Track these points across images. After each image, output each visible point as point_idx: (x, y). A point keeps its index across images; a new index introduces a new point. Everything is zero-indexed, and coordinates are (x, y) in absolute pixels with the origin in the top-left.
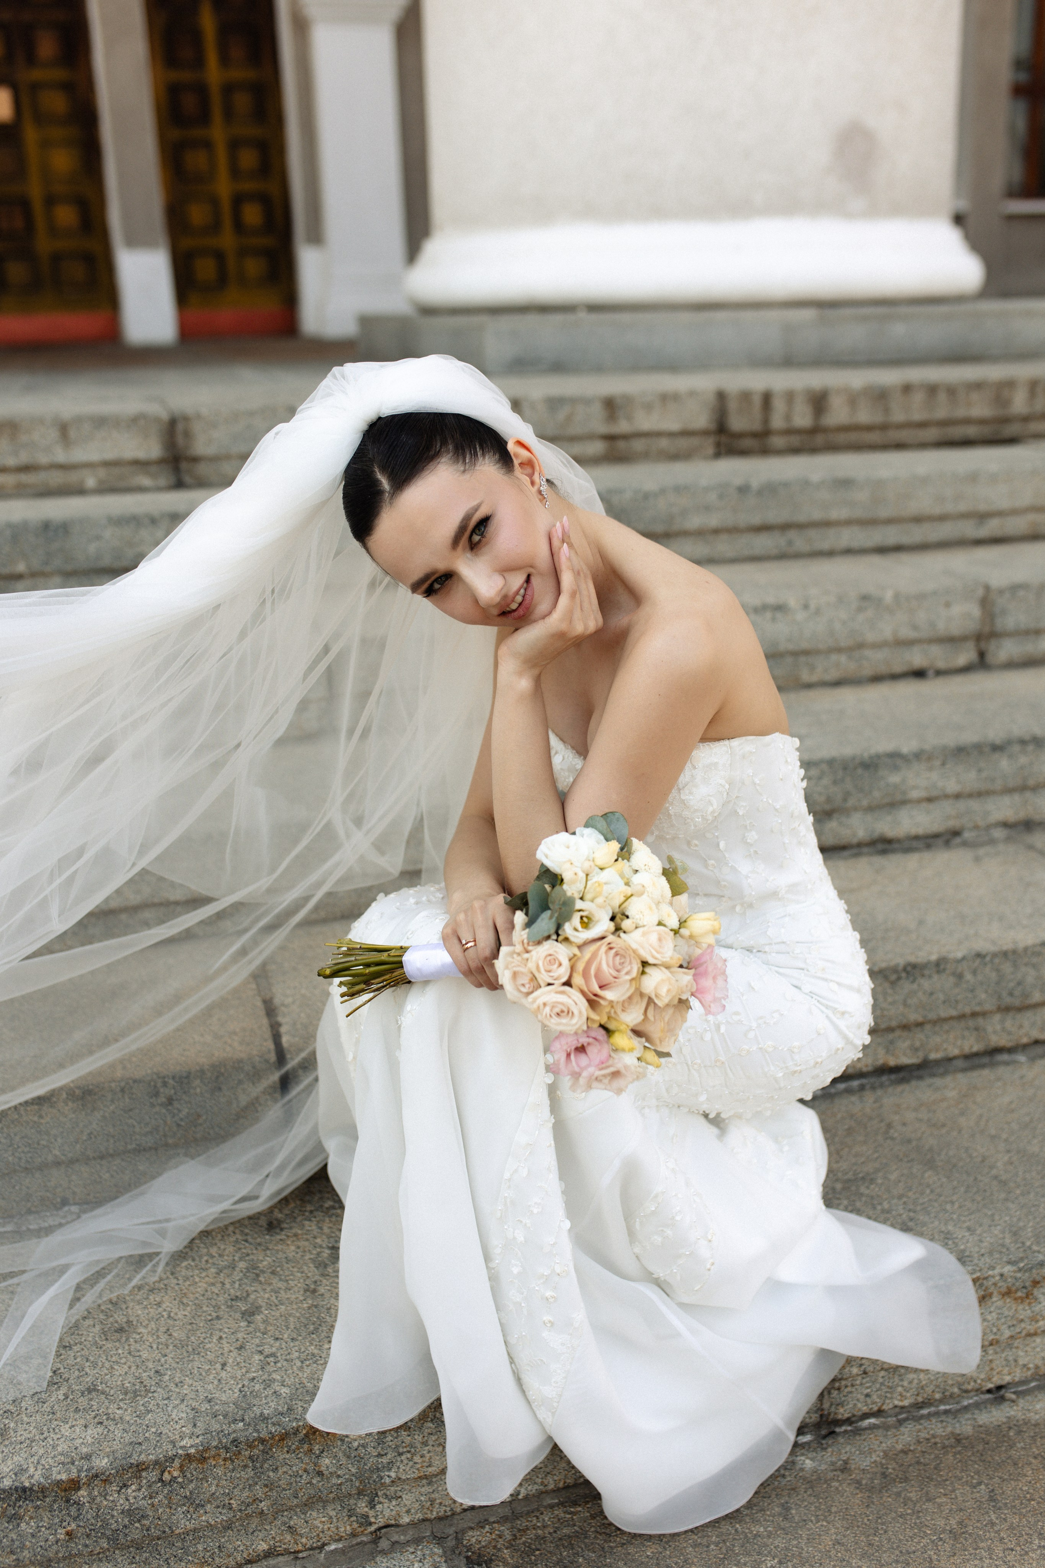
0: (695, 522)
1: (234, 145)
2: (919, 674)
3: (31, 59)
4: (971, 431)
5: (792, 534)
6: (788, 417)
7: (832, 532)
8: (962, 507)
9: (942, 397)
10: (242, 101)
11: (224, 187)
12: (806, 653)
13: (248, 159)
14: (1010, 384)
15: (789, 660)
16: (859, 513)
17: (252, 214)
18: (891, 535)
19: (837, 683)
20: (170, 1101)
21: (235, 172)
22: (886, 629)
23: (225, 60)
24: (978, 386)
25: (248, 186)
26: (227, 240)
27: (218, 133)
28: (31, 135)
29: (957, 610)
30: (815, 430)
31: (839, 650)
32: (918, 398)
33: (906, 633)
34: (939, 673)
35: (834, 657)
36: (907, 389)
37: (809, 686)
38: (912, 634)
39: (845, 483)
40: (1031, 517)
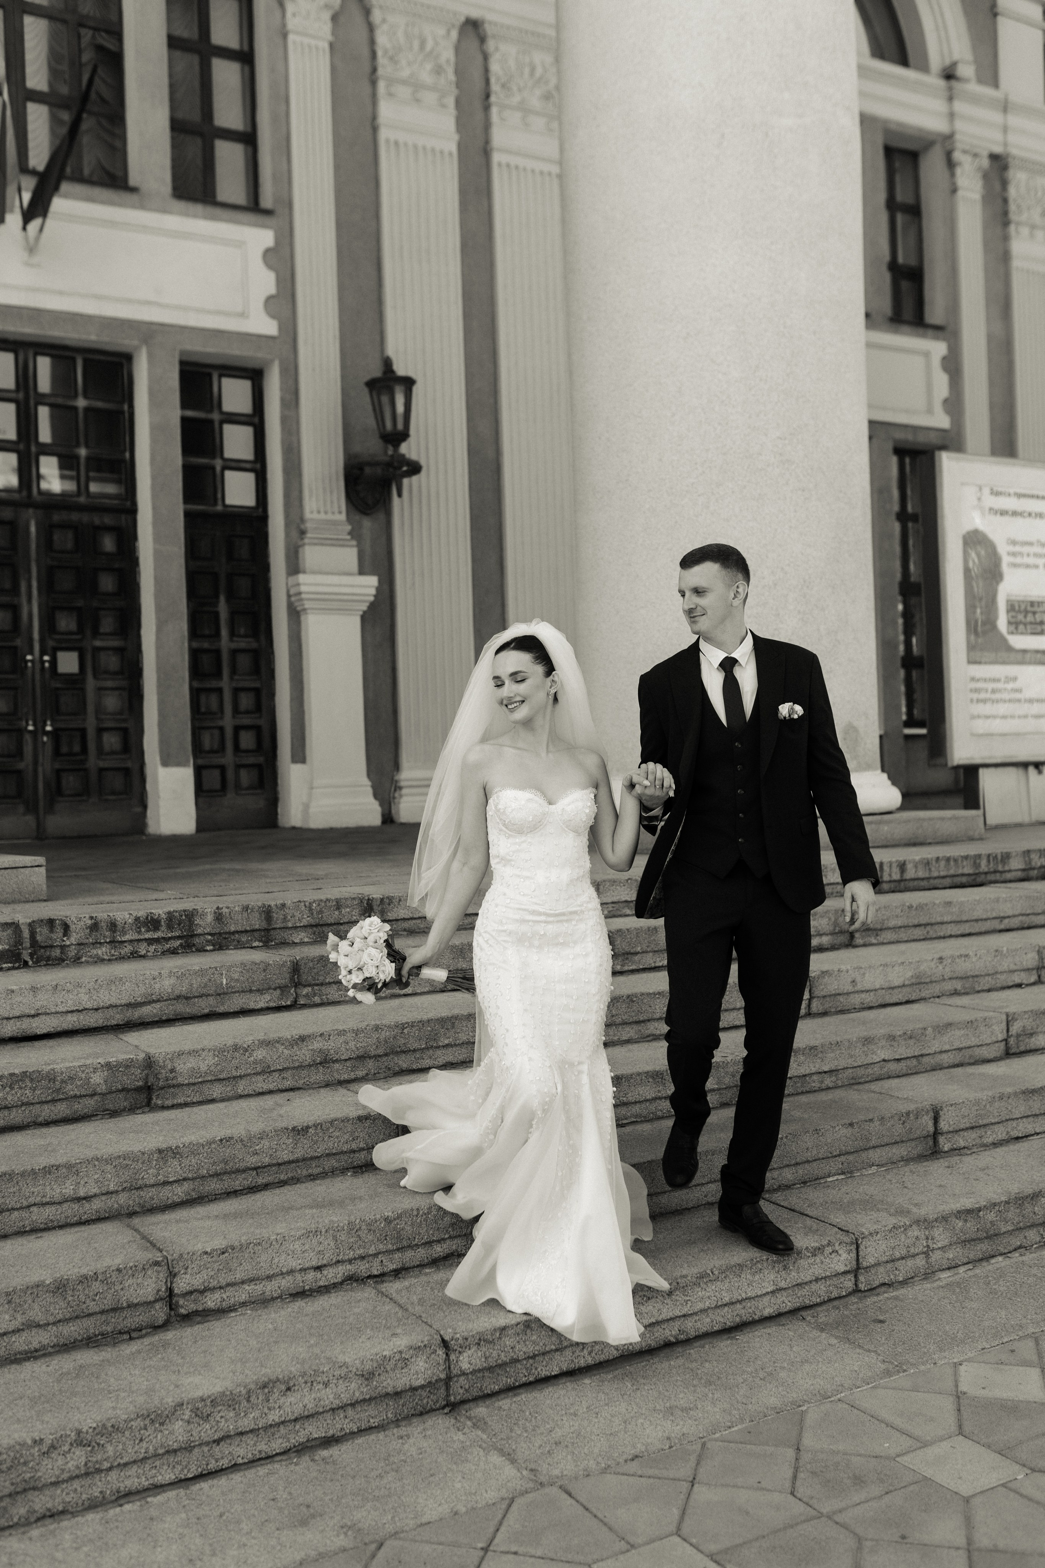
0: (892, 923)
1: (236, 691)
2: (1019, 986)
3: (96, 633)
4: (964, 880)
5: (928, 928)
6: (890, 875)
7: (944, 927)
8: (994, 915)
9: (952, 863)
10: (244, 661)
11: (228, 721)
12: (977, 976)
13: (246, 701)
14: (979, 856)
15: (971, 979)
16: (955, 918)
17: (247, 740)
18: (966, 928)
19: (989, 990)
20: (904, 1122)
21: (236, 711)
22: (1006, 965)
23: (232, 634)
24: (966, 857)
25: (246, 721)
26: (229, 758)
27: (225, 683)
28: (91, 683)
29: (1030, 956)
30: (901, 880)
31: (989, 975)
32: (943, 863)
33: (1013, 967)
34: (1027, 985)
35: (987, 978)
36: (938, 859)
37: (979, 992)
38: (1015, 968)
39: (949, 904)
40: (1020, 918)
